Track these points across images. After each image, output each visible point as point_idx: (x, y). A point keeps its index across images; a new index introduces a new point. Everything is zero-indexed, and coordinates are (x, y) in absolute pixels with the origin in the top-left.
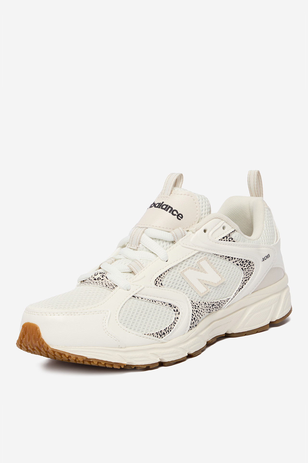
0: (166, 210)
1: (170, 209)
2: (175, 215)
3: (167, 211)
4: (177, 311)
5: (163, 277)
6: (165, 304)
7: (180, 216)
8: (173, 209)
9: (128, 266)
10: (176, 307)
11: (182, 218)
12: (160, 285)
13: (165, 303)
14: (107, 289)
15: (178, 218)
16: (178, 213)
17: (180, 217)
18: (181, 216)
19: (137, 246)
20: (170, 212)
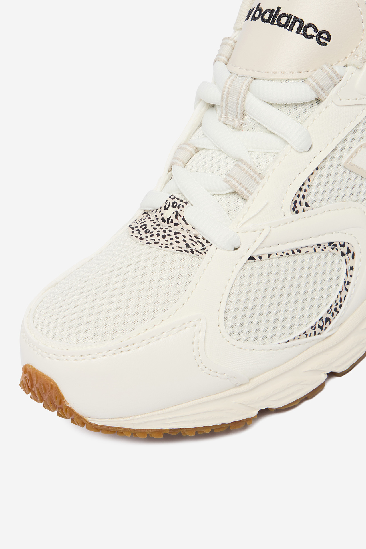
0: (288, 28)
1: (297, 24)
2: (311, 37)
3: (292, 31)
4: (349, 251)
5: (307, 188)
6: (322, 247)
7: (324, 35)
8: (306, 23)
9: (225, 180)
10: (346, 244)
11: (329, 39)
12: (304, 206)
13: (320, 245)
14: (190, 256)
15: (319, 42)
16: (317, 30)
17: (324, 38)
18: (326, 36)
19: (239, 122)
20: (298, 32)
